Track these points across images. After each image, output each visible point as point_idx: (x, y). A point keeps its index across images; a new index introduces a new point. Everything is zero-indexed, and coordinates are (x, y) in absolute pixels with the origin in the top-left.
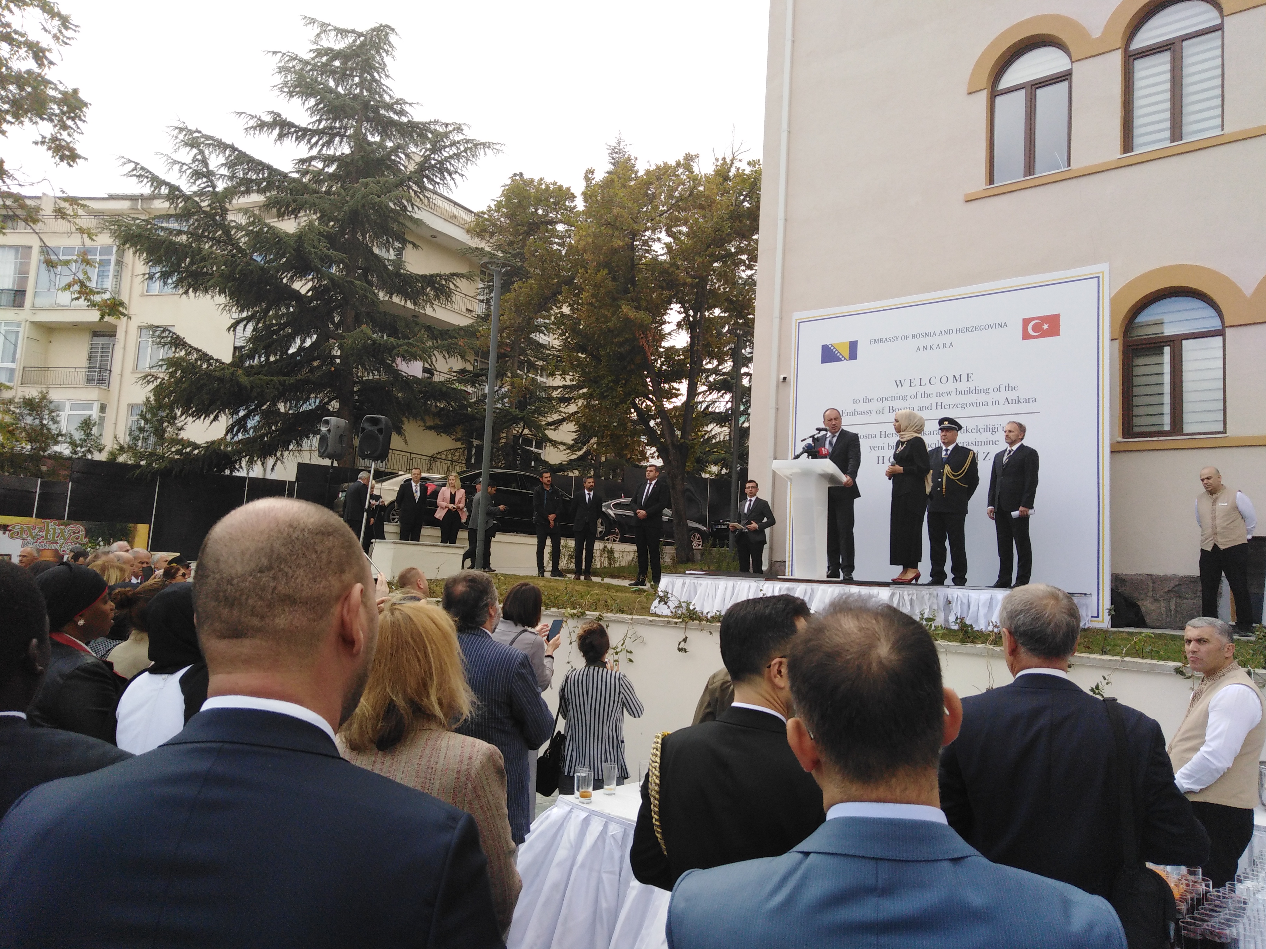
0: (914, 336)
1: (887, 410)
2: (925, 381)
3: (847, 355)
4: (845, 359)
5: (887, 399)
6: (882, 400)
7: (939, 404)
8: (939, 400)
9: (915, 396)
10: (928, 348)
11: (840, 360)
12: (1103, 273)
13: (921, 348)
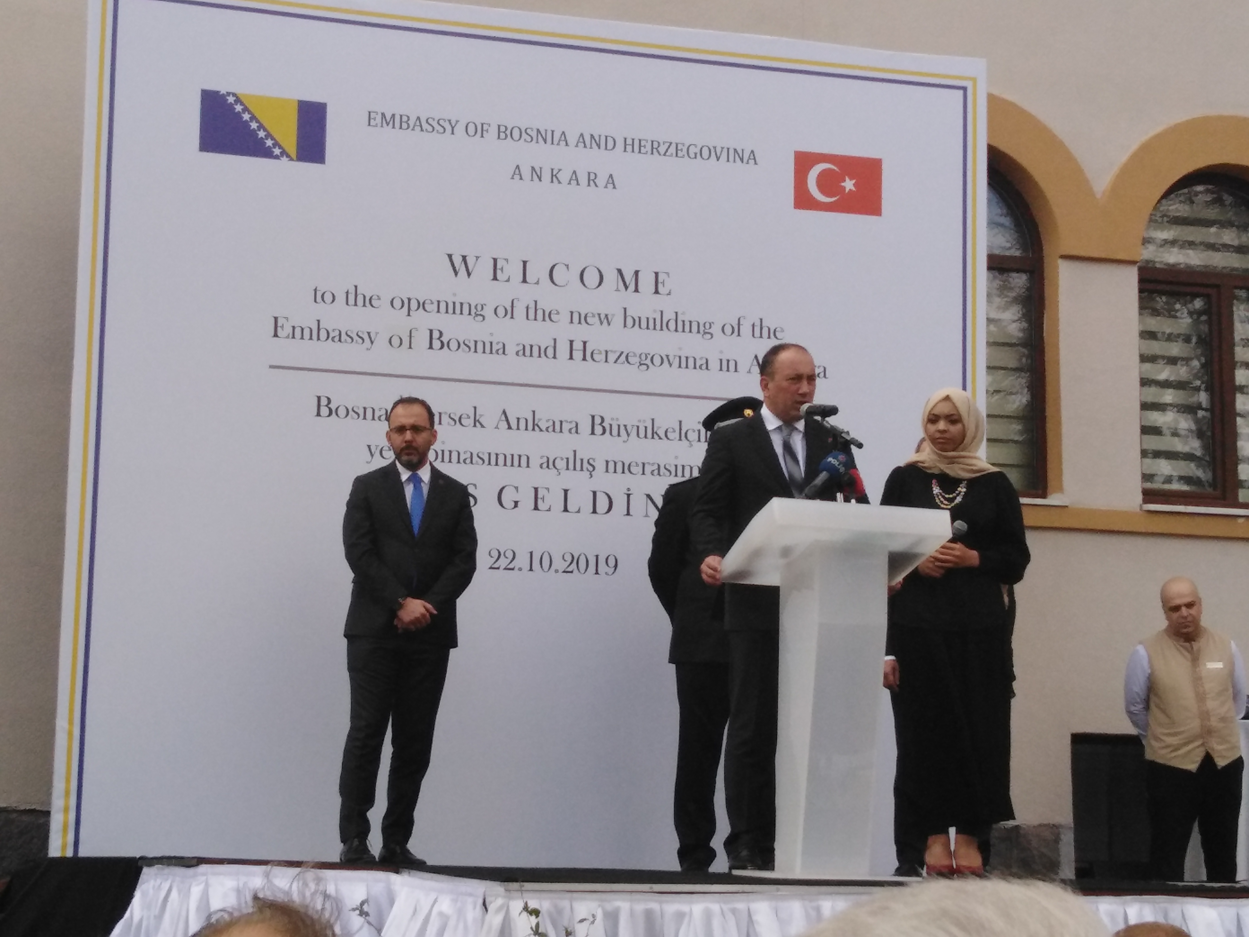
0: (504, 133)
1: (422, 339)
2: (536, 271)
3: (290, 143)
4: (284, 153)
5: (421, 305)
6: (407, 305)
7: (578, 345)
8: (579, 333)
9: (510, 312)
10: (546, 176)
11: (267, 153)
12: (974, 80)
13: (526, 172)
